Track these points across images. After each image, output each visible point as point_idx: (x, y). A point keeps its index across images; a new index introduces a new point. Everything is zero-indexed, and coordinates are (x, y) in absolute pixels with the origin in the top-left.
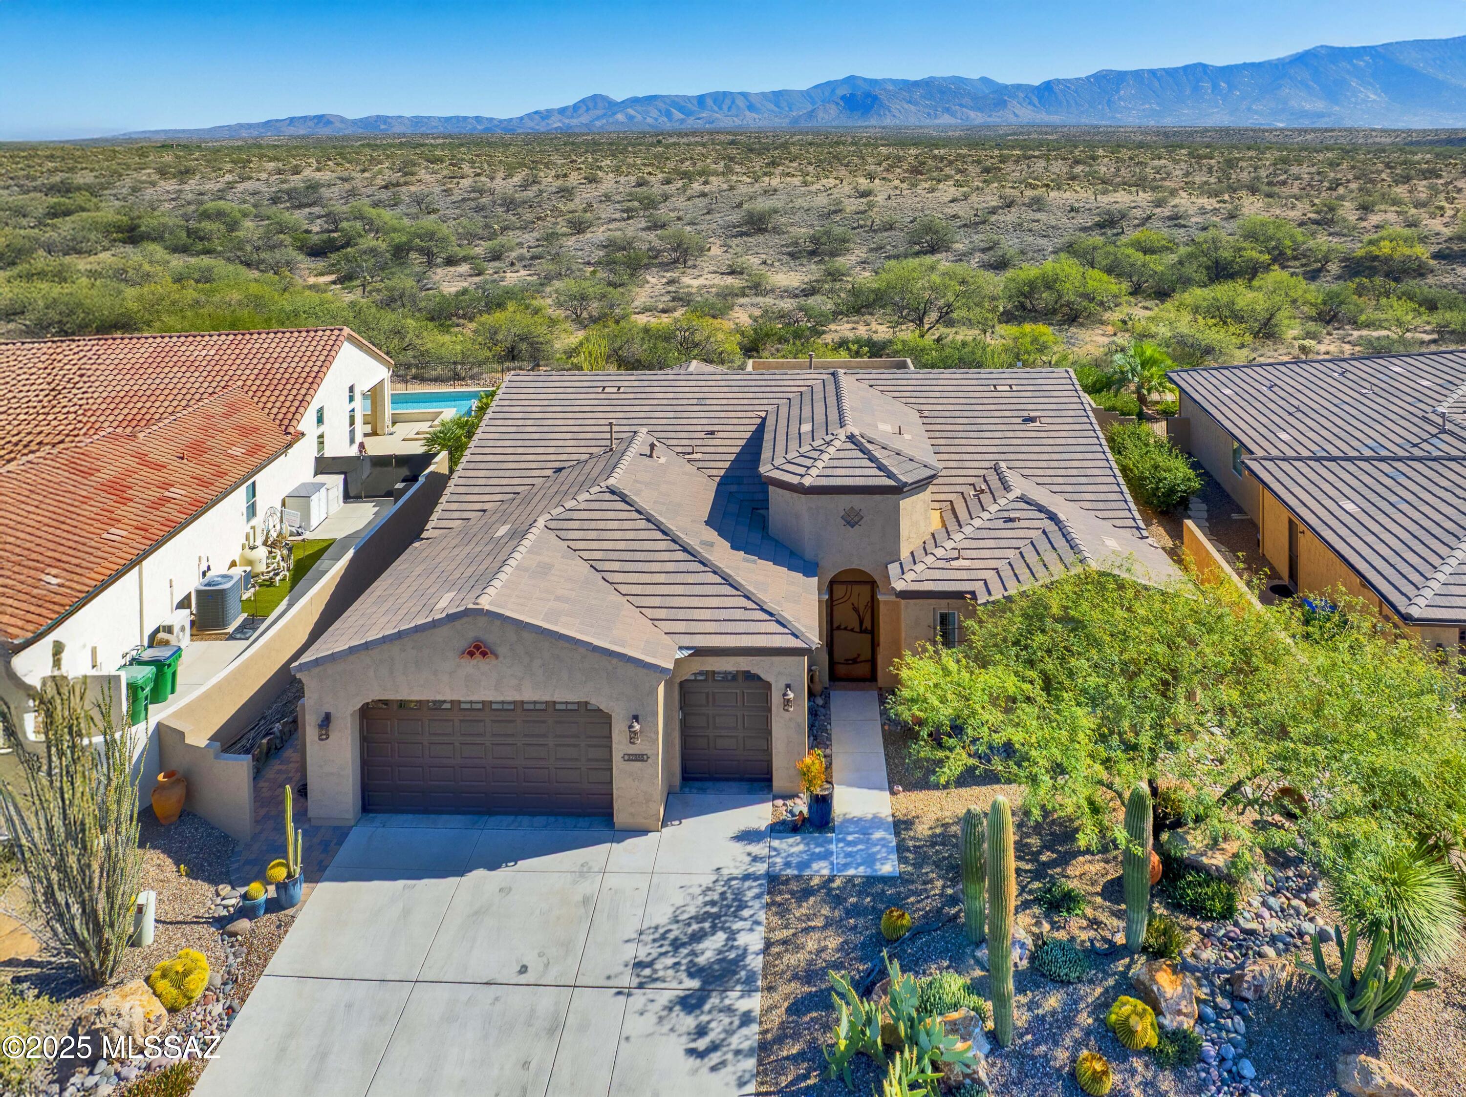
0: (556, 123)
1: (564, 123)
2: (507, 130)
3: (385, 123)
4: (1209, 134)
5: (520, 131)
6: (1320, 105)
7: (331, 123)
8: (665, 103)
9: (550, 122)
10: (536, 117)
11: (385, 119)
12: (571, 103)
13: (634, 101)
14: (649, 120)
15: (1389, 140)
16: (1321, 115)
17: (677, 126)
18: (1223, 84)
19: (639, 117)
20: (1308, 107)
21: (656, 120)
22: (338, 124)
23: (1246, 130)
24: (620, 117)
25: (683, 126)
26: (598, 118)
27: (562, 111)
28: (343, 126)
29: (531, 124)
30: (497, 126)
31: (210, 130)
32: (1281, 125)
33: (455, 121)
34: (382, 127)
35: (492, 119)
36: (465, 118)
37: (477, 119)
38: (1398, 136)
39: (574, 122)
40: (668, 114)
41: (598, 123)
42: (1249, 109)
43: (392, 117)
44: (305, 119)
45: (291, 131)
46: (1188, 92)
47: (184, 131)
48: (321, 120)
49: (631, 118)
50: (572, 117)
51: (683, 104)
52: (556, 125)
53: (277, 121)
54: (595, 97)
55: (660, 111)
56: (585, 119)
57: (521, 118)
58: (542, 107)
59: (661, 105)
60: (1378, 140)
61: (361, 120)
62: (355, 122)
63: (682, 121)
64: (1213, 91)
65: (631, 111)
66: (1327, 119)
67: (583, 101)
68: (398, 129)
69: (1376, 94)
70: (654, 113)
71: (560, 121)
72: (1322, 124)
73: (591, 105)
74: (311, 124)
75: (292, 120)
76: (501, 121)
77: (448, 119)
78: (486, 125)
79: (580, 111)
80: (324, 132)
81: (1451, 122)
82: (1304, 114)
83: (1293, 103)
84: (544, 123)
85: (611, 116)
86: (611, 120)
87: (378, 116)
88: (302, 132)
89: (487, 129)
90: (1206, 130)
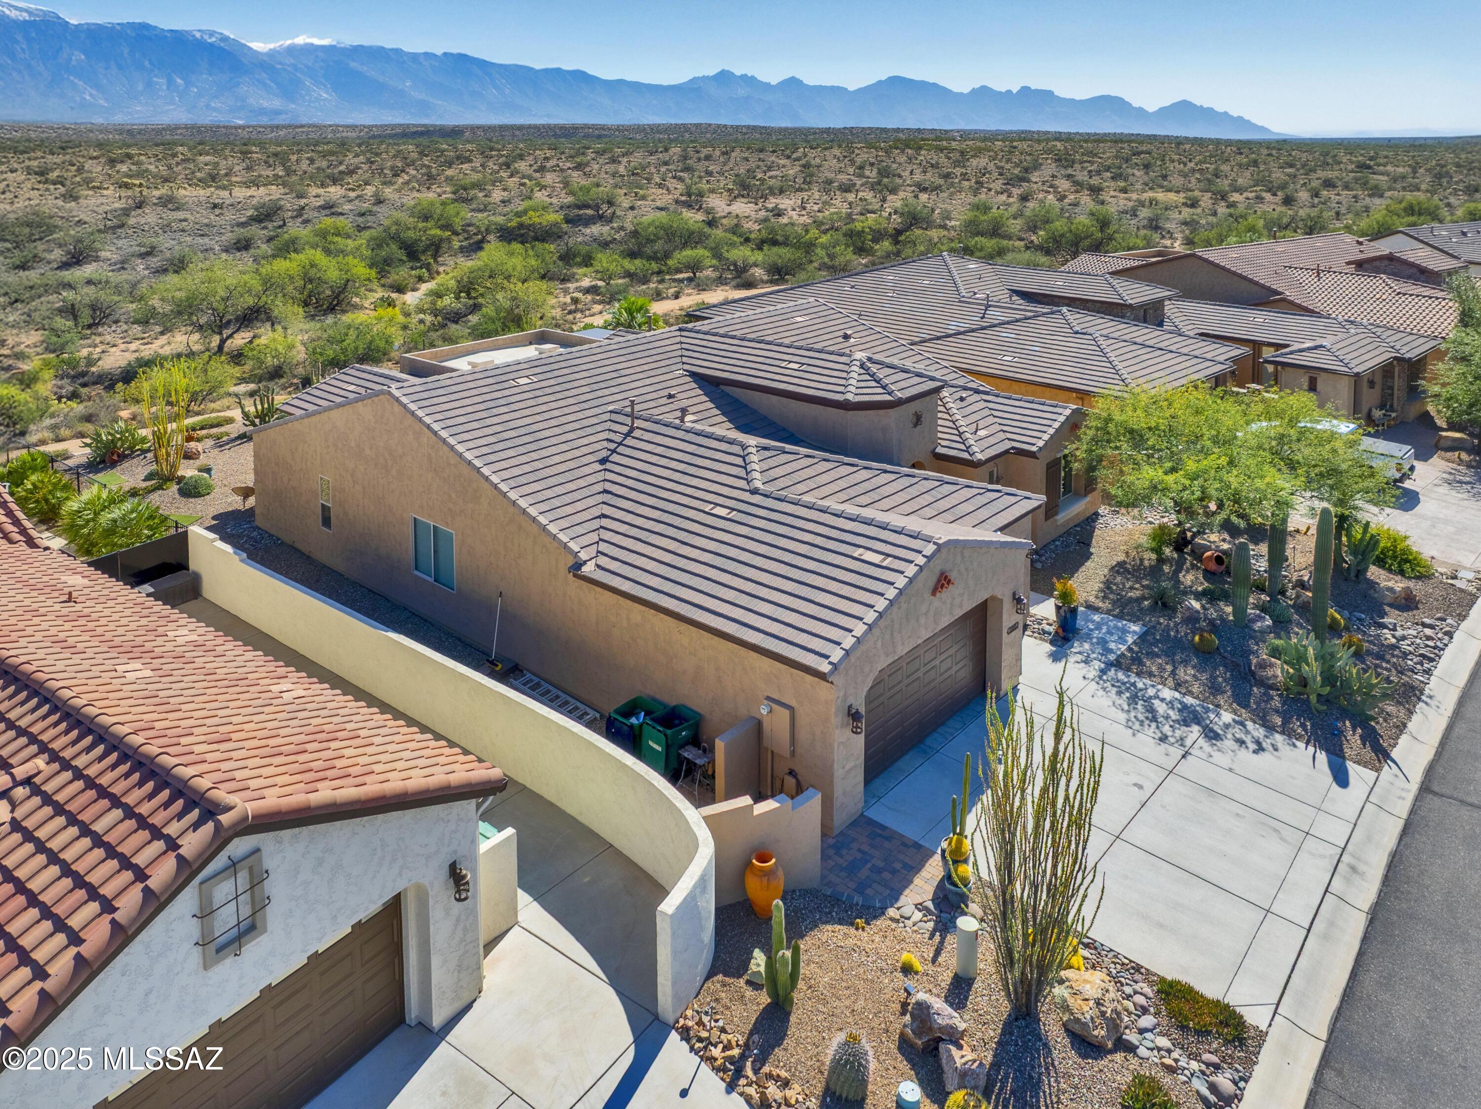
4: (179, 131)
6: (276, 103)
15: (354, 135)
16: (278, 113)
18: (179, 81)
20: (265, 104)
23: (218, 127)
32: (240, 122)
38: (361, 131)
42: (208, 106)
46: (140, 87)
60: (345, 134)
64: (168, 88)
66: (284, 116)
69: (327, 93)
72: (280, 120)
81: (390, 118)
82: (262, 111)
83: (251, 101)
90: (177, 127)
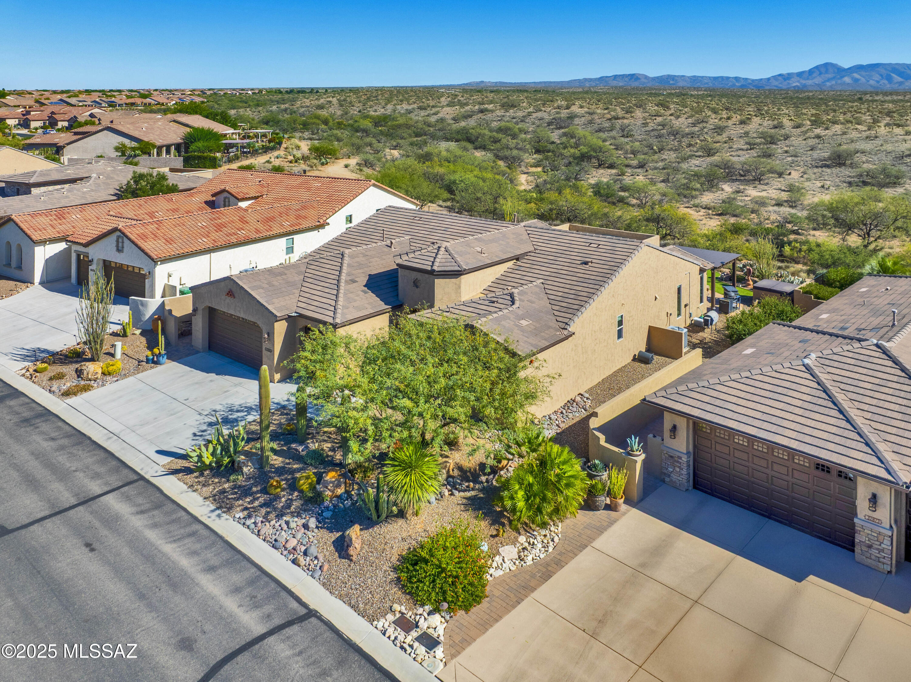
0: (795, 83)
1: (801, 84)
2: (758, 88)
3: (673, 80)
5: (767, 88)
7: (639, 79)
8: (886, 69)
9: (791, 82)
10: (780, 78)
11: (673, 77)
12: (807, 69)
13: (859, 68)
14: (872, 82)
17: (896, 87)
19: (863, 80)
21: (878, 82)
22: (643, 80)
24: (847, 80)
25: (900, 87)
26: (829, 80)
27: (800, 74)
28: (645, 81)
29: (776, 83)
30: (750, 84)
31: (569, 82)
33: (720, 80)
34: (671, 82)
35: (747, 79)
36: (728, 78)
37: (737, 79)
39: (809, 82)
40: (889, 79)
41: (828, 84)
43: (678, 76)
44: (623, 76)
45: (614, 83)
47: (554, 82)
48: (632, 77)
49: (856, 80)
50: (808, 79)
51: (903, 70)
52: (794, 84)
53: (607, 77)
54: (826, 65)
55: (881, 75)
56: (818, 80)
57: (769, 79)
58: (784, 72)
59: (883, 71)
61: (657, 78)
62: (654, 79)
63: (901, 83)
65: (856, 75)
67: (817, 67)
68: (681, 84)
70: (877, 77)
71: (798, 81)
73: (823, 70)
74: (627, 79)
75: (615, 77)
76: (753, 81)
77: (715, 78)
78: (743, 83)
79: (815, 75)
80: (635, 84)
84: (785, 83)
85: (839, 79)
86: (839, 81)
87: (669, 75)
88: (621, 84)
89: (742, 86)
